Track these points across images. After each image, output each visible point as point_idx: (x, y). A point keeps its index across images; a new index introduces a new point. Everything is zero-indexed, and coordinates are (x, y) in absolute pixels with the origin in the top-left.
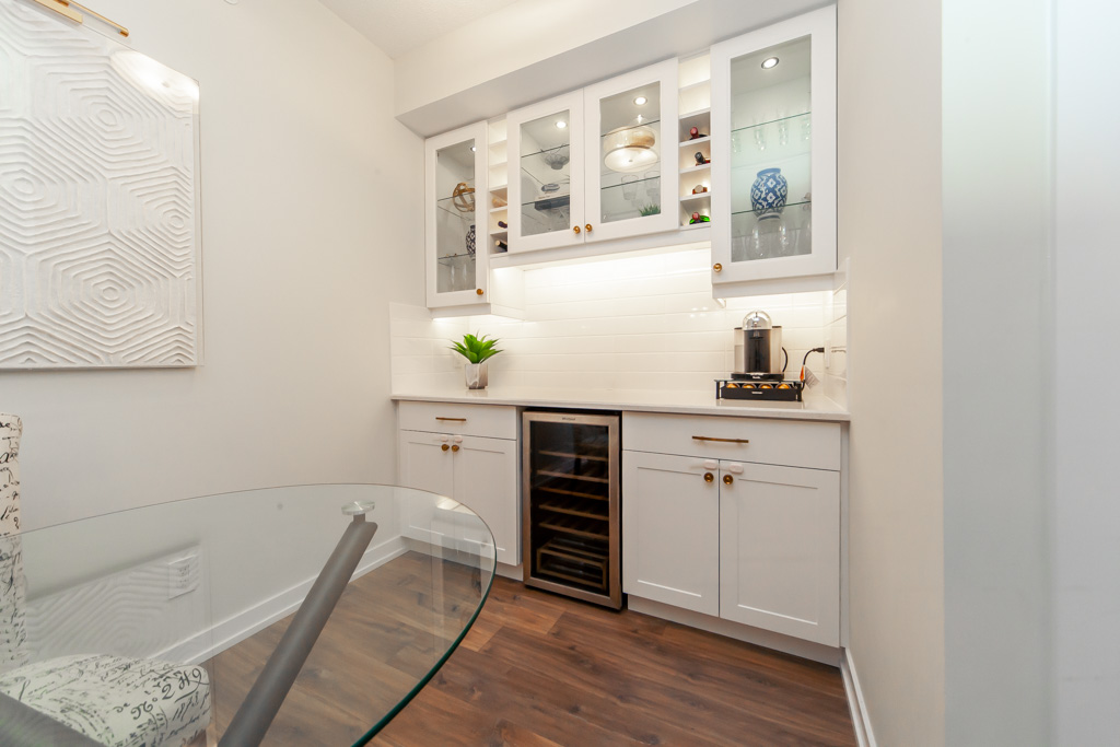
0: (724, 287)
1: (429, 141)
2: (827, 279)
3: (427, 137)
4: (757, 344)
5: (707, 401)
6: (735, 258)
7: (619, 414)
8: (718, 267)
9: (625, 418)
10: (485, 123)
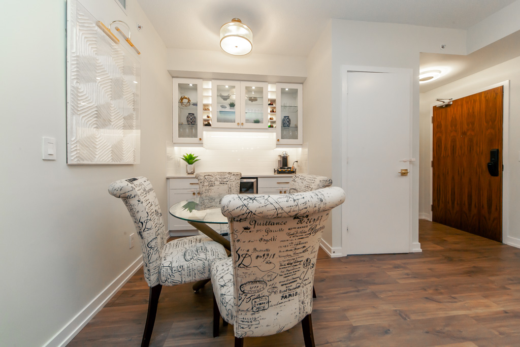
0: (279, 145)
1: (174, 79)
2: (301, 145)
3: (173, 77)
4: (284, 160)
5: (272, 174)
6: (282, 138)
7: (257, 178)
8: (278, 140)
9: (259, 179)
10: (202, 80)
